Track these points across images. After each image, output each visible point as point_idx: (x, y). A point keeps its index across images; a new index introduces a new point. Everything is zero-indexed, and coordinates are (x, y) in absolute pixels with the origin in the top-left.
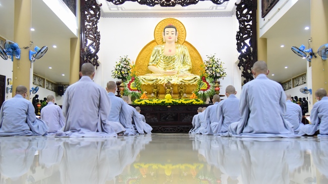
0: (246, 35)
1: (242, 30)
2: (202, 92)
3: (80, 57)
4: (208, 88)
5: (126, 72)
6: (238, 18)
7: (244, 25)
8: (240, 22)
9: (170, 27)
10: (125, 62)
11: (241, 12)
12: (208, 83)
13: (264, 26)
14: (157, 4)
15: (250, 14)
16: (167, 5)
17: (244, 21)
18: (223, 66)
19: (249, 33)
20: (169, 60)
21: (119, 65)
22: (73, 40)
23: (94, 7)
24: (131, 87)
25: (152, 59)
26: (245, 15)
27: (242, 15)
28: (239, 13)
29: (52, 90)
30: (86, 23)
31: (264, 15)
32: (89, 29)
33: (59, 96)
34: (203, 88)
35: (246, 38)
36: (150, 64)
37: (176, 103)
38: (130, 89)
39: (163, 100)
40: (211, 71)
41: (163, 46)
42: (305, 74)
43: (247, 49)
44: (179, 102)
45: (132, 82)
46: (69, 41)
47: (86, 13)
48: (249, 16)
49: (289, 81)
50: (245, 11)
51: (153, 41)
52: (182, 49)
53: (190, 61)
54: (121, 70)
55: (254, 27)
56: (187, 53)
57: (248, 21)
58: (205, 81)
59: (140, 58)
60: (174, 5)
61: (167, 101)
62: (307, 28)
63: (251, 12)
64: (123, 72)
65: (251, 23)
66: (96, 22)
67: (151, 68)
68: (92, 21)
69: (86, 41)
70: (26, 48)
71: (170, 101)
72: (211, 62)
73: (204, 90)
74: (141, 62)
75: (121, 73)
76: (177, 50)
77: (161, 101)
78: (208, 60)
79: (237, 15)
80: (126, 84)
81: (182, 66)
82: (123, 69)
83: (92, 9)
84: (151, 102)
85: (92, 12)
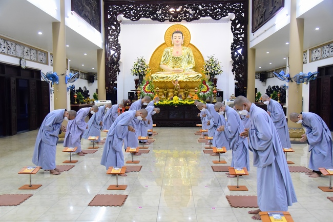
0: (239, 46)
1: (236, 42)
2: (203, 93)
3: (105, 65)
4: (208, 90)
5: (142, 71)
6: (233, 32)
7: (237, 37)
8: (234, 35)
9: (177, 32)
10: (141, 62)
11: (235, 27)
12: (207, 86)
13: (254, 40)
14: (167, 20)
15: (242, 28)
16: (174, 21)
17: (237, 34)
18: (220, 65)
19: (241, 44)
20: (177, 60)
21: (137, 65)
22: (99, 51)
23: (115, 23)
24: (146, 90)
25: (163, 59)
26: (238, 29)
27: (236, 29)
28: (233, 28)
29: (85, 79)
30: (109, 37)
31: (254, 31)
32: (112, 41)
33: (91, 83)
34: (204, 90)
35: (239, 48)
36: (161, 63)
37: (182, 103)
38: (145, 91)
39: (172, 101)
40: (211, 70)
41: (172, 48)
42: (285, 68)
43: (239, 58)
44: (184, 102)
45: (146, 85)
46: (96, 52)
47: (109, 28)
48: (242, 30)
49: (273, 71)
50: (238, 26)
51: (164, 44)
52: (187, 50)
53: (193, 60)
54: (138, 69)
55: (246, 39)
56: (191, 54)
57: (241, 34)
58: (205, 84)
59: (153, 58)
60: (180, 21)
61: (174, 103)
62: (287, 43)
63: (243, 27)
64: (140, 71)
65: (243, 36)
66: (118, 36)
67: (162, 66)
68: (114, 35)
69: (110, 51)
70: (63, 75)
71: (177, 102)
72: (210, 62)
73: (204, 92)
74: (154, 61)
75: (138, 71)
76: (183, 51)
77: (170, 102)
78: (208, 59)
79: (232, 29)
80: (142, 87)
81: (187, 65)
82: (140, 68)
83: (114, 25)
84: (162, 103)
85: (114, 27)
